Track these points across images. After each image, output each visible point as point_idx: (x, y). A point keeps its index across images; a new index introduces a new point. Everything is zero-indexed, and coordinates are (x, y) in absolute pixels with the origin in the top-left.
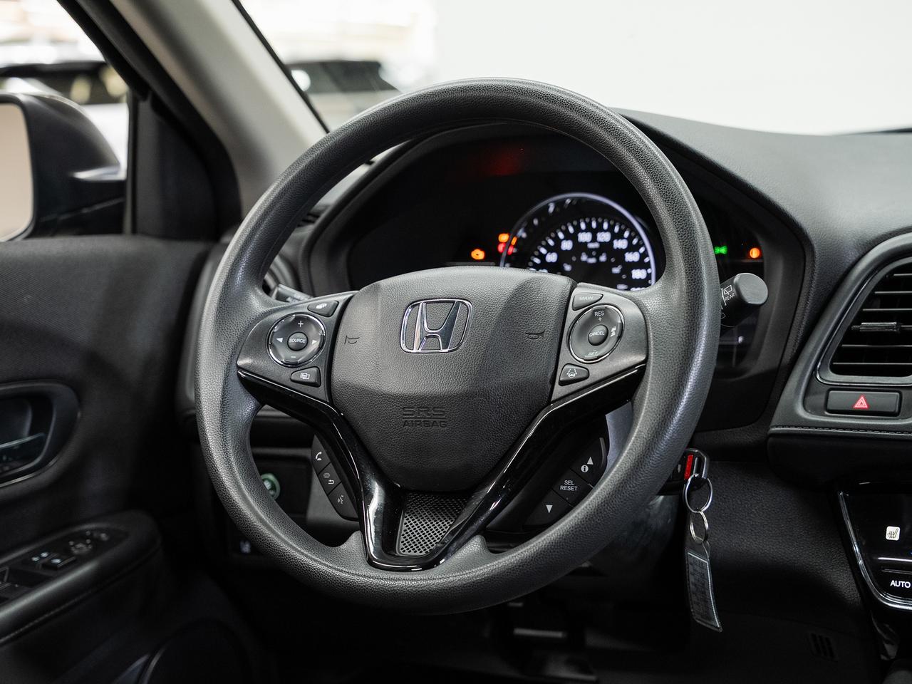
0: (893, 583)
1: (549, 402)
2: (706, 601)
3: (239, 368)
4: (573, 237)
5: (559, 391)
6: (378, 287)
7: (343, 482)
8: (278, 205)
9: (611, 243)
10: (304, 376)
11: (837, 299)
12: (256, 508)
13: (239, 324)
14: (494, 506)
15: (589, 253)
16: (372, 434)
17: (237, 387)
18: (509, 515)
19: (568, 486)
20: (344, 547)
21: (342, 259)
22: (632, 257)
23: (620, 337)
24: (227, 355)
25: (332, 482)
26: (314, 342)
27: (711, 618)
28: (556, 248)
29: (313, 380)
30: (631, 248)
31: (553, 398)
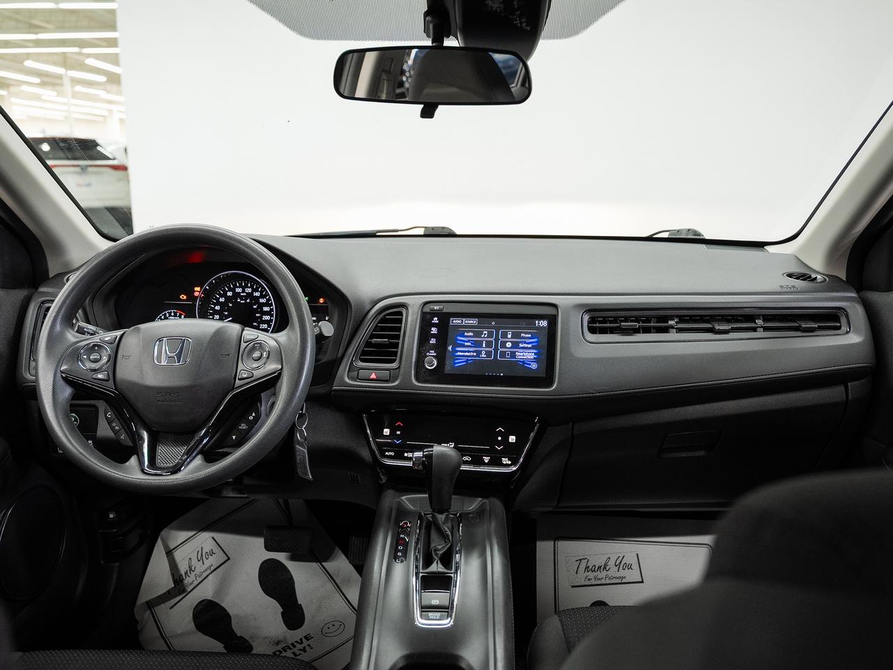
0: (387, 453)
1: (233, 388)
2: (305, 467)
3: (62, 372)
4: (233, 290)
5: (238, 383)
6: (139, 329)
7: (123, 427)
8: (80, 285)
9: (252, 293)
10: (100, 376)
11: (362, 328)
12: (77, 446)
13: (60, 349)
14: (205, 441)
15: (241, 298)
16: (140, 406)
17: (61, 382)
18: (213, 444)
19: (243, 426)
20: (127, 464)
21: (112, 303)
22: (262, 301)
23: (268, 358)
24: (55, 366)
25: (117, 428)
26: (104, 358)
27: (307, 475)
28: (224, 295)
29: (105, 378)
30: (262, 296)
31: (235, 386)
